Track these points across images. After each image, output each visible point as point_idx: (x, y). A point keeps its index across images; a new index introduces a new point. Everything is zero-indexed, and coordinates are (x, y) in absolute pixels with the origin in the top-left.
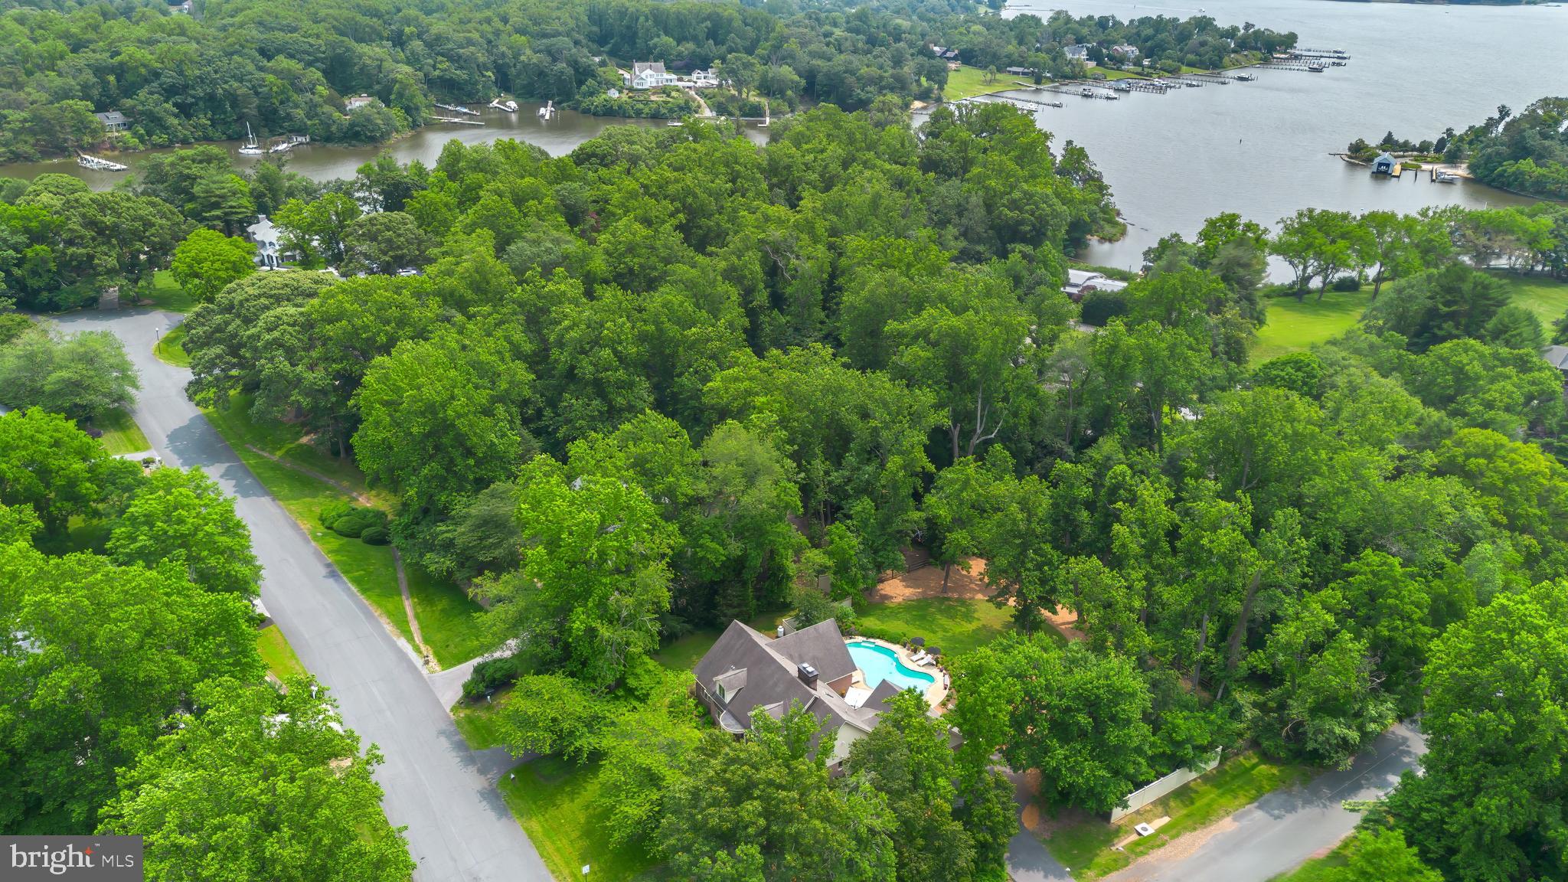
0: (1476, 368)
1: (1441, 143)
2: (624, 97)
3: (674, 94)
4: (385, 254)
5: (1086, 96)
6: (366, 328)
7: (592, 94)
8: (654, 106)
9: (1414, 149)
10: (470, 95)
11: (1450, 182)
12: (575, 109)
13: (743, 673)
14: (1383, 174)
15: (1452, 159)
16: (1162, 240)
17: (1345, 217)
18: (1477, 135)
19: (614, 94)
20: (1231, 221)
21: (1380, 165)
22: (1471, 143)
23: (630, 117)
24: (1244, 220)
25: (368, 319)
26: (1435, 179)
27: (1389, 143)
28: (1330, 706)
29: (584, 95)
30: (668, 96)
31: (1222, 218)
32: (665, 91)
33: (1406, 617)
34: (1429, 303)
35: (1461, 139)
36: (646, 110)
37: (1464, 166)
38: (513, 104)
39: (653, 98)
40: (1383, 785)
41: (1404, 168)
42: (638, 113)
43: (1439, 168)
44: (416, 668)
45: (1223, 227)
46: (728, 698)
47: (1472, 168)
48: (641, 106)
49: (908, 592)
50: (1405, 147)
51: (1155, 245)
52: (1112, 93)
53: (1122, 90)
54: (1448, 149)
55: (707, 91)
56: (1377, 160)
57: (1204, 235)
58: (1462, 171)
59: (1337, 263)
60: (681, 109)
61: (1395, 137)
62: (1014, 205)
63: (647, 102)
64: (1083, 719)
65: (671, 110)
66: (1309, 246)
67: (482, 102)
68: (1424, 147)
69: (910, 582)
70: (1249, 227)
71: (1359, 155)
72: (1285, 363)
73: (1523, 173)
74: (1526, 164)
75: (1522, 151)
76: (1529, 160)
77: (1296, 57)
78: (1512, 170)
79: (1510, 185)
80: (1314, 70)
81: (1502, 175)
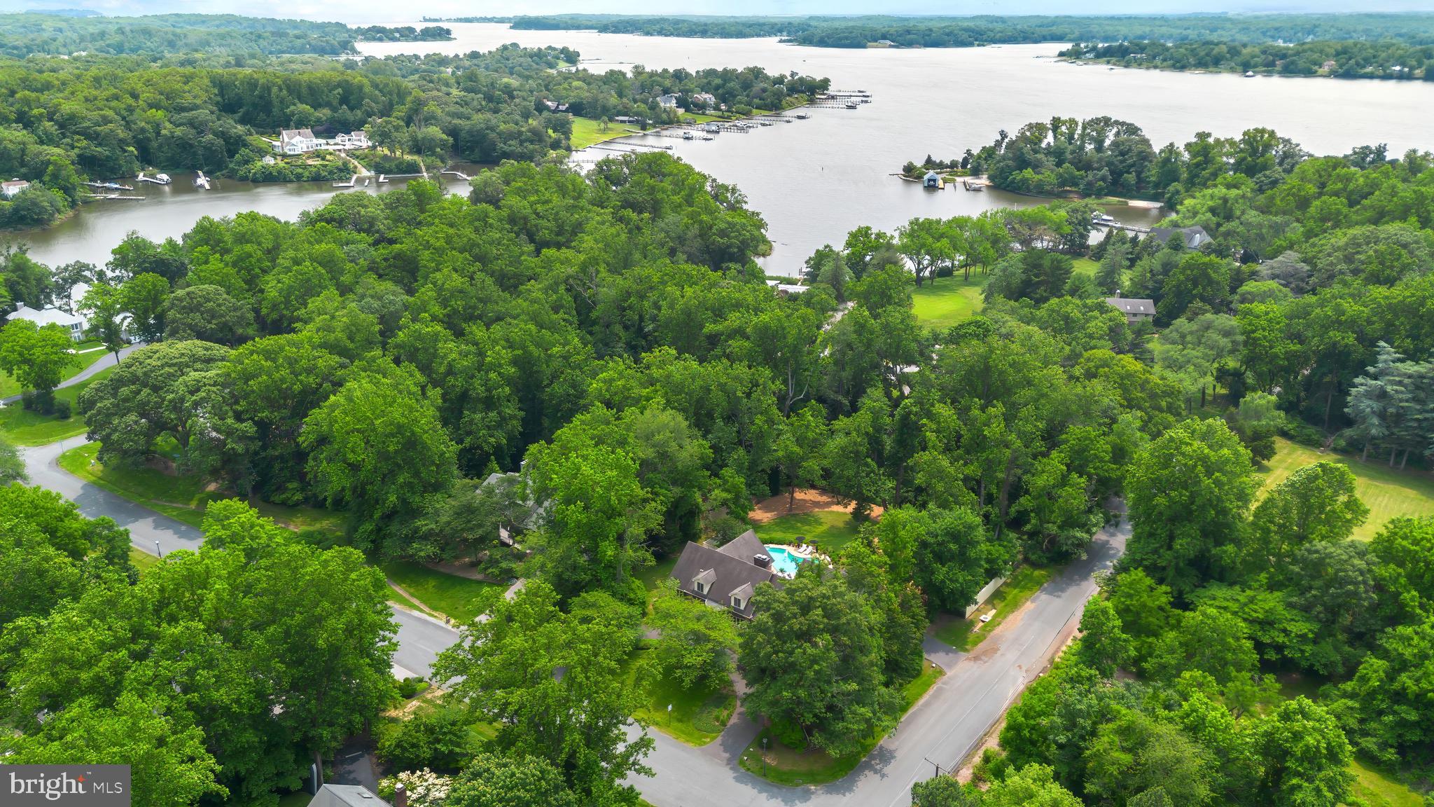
0: (1076, 314)
1: (965, 162)
2: (281, 164)
3: (328, 157)
4: (210, 322)
5: (687, 138)
6: (283, 380)
7: (247, 162)
8: (314, 169)
9: (947, 167)
10: (113, 170)
11: (978, 190)
12: (230, 177)
13: (711, 572)
14: (931, 187)
15: (976, 172)
16: (818, 251)
17: (938, 222)
18: (989, 153)
19: (269, 161)
20: (865, 232)
21: (929, 180)
22: (986, 159)
23: (291, 181)
24: (874, 230)
25: (284, 372)
26: (968, 188)
27: (929, 163)
28: (1070, 522)
29: (238, 163)
30: (323, 159)
31: (860, 230)
32: (318, 155)
33: (1102, 460)
34: (1024, 277)
35: (979, 157)
36: (306, 174)
37: (985, 176)
38: (165, 177)
39: (310, 162)
40: (1106, 567)
41: (945, 181)
42: (299, 177)
43: (969, 180)
44: (442, 628)
45: (860, 238)
46: (706, 591)
47: (990, 178)
48: (300, 170)
49: (769, 515)
50: (941, 166)
51: (813, 255)
52: (705, 135)
53: (713, 132)
54: (971, 165)
55: (358, 153)
56: (926, 177)
57: (849, 245)
58: (983, 181)
59: (941, 255)
60: (341, 170)
61: (933, 158)
62: (723, 233)
63: (305, 167)
64: (953, 546)
65: (331, 173)
66: (923, 246)
67: (131, 177)
68: (953, 165)
69: (767, 509)
70: (879, 236)
71: (911, 173)
72: (969, 324)
73: (1027, 179)
74: (1028, 173)
75: (1022, 163)
76: (1030, 170)
77: (833, 97)
78: (1019, 178)
79: (1019, 188)
80: (850, 107)
81: (1013, 182)
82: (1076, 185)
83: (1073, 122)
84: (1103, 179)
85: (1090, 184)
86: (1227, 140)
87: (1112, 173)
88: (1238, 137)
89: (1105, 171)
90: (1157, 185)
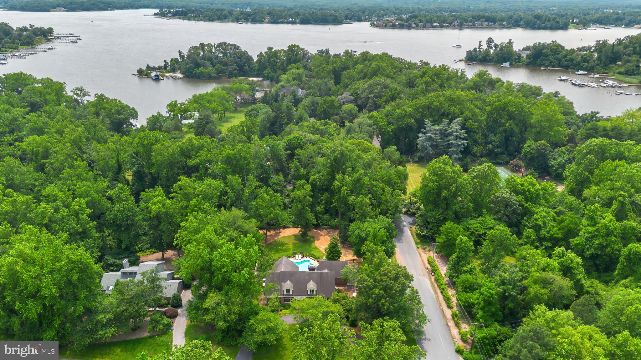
1: (165, 66)
9: (158, 69)
11: (178, 79)
15: (174, 70)
18: (176, 61)
22: (175, 64)
26: (173, 78)
27: (148, 67)
35: (171, 63)
37: (179, 72)
41: (162, 76)
43: (171, 74)
47: (182, 73)
50: (156, 69)
54: (169, 68)
56: (151, 75)
58: (179, 75)
61: (150, 65)
68: (161, 68)
73: (203, 72)
74: (202, 69)
75: (198, 65)
76: (202, 68)
77: (58, 37)
78: (198, 71)
79: (199, 77)
80: (73, 42)
81: (195, 74)
82: (225, 73)
83: (209, 45)
84: (235, 69)
85: (231, 72)
86: (281, 50)
87: (238, 66)
88: (286, 49)
89: (235, 66)
90: (259, 70)
